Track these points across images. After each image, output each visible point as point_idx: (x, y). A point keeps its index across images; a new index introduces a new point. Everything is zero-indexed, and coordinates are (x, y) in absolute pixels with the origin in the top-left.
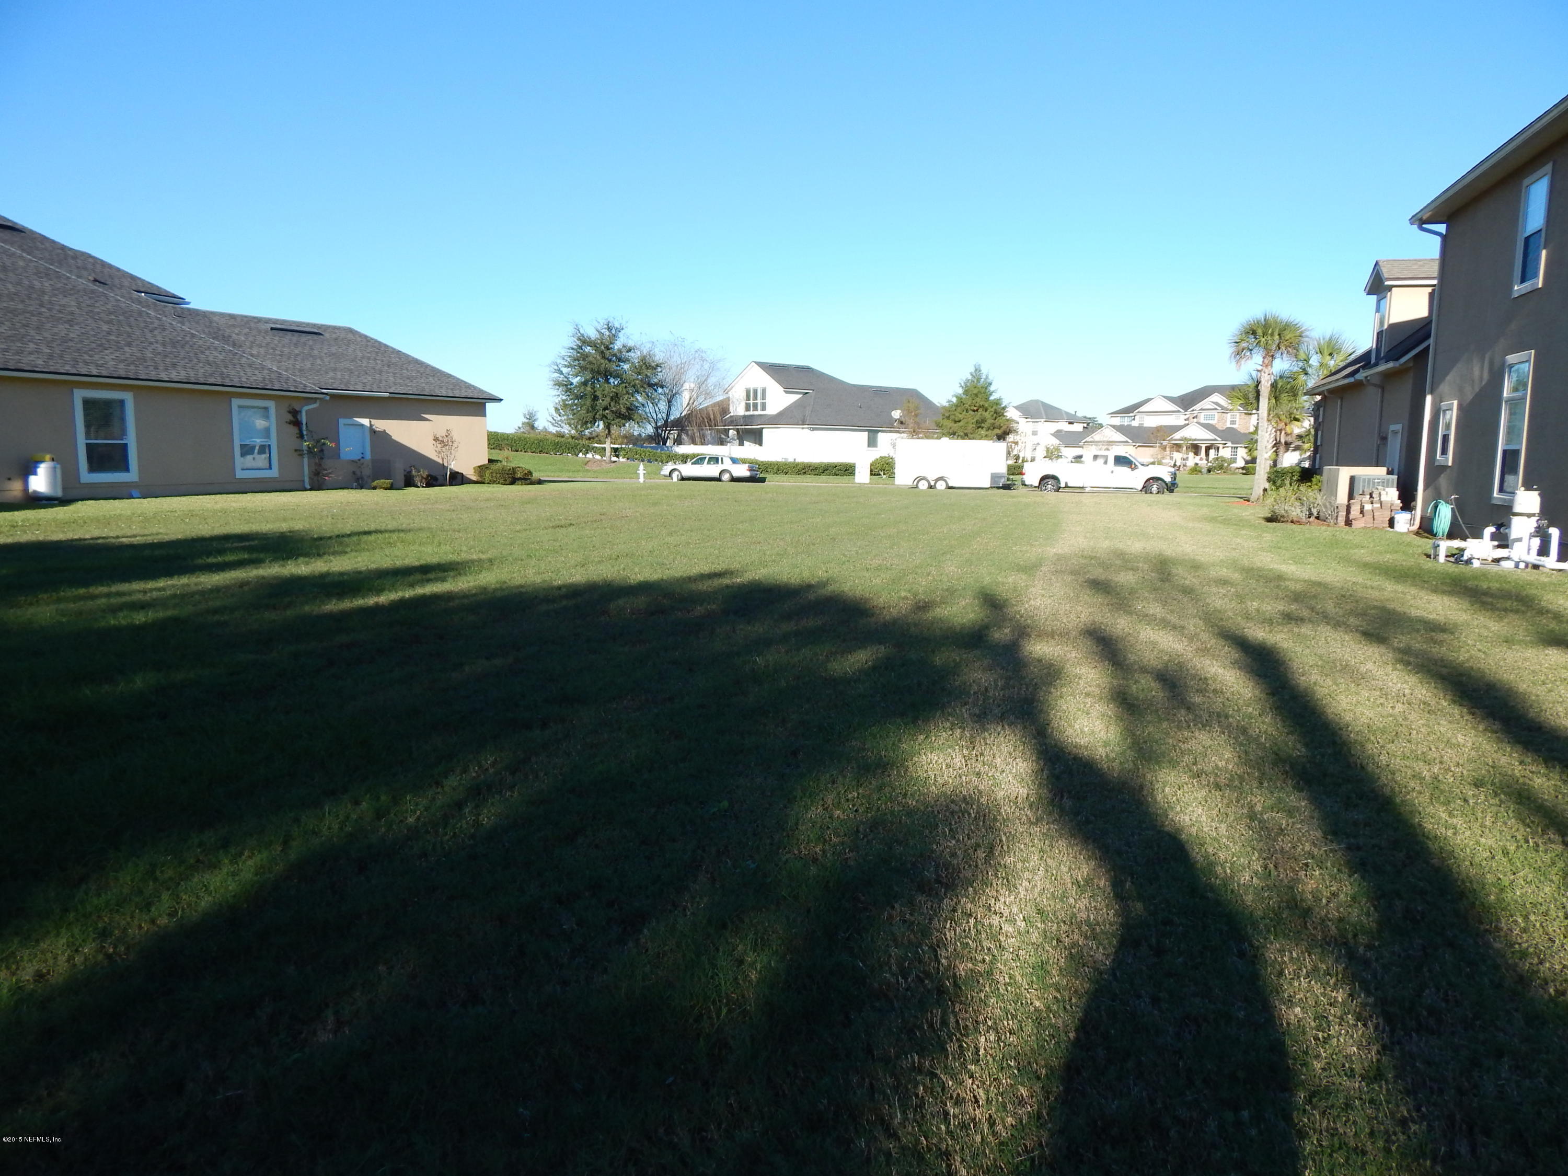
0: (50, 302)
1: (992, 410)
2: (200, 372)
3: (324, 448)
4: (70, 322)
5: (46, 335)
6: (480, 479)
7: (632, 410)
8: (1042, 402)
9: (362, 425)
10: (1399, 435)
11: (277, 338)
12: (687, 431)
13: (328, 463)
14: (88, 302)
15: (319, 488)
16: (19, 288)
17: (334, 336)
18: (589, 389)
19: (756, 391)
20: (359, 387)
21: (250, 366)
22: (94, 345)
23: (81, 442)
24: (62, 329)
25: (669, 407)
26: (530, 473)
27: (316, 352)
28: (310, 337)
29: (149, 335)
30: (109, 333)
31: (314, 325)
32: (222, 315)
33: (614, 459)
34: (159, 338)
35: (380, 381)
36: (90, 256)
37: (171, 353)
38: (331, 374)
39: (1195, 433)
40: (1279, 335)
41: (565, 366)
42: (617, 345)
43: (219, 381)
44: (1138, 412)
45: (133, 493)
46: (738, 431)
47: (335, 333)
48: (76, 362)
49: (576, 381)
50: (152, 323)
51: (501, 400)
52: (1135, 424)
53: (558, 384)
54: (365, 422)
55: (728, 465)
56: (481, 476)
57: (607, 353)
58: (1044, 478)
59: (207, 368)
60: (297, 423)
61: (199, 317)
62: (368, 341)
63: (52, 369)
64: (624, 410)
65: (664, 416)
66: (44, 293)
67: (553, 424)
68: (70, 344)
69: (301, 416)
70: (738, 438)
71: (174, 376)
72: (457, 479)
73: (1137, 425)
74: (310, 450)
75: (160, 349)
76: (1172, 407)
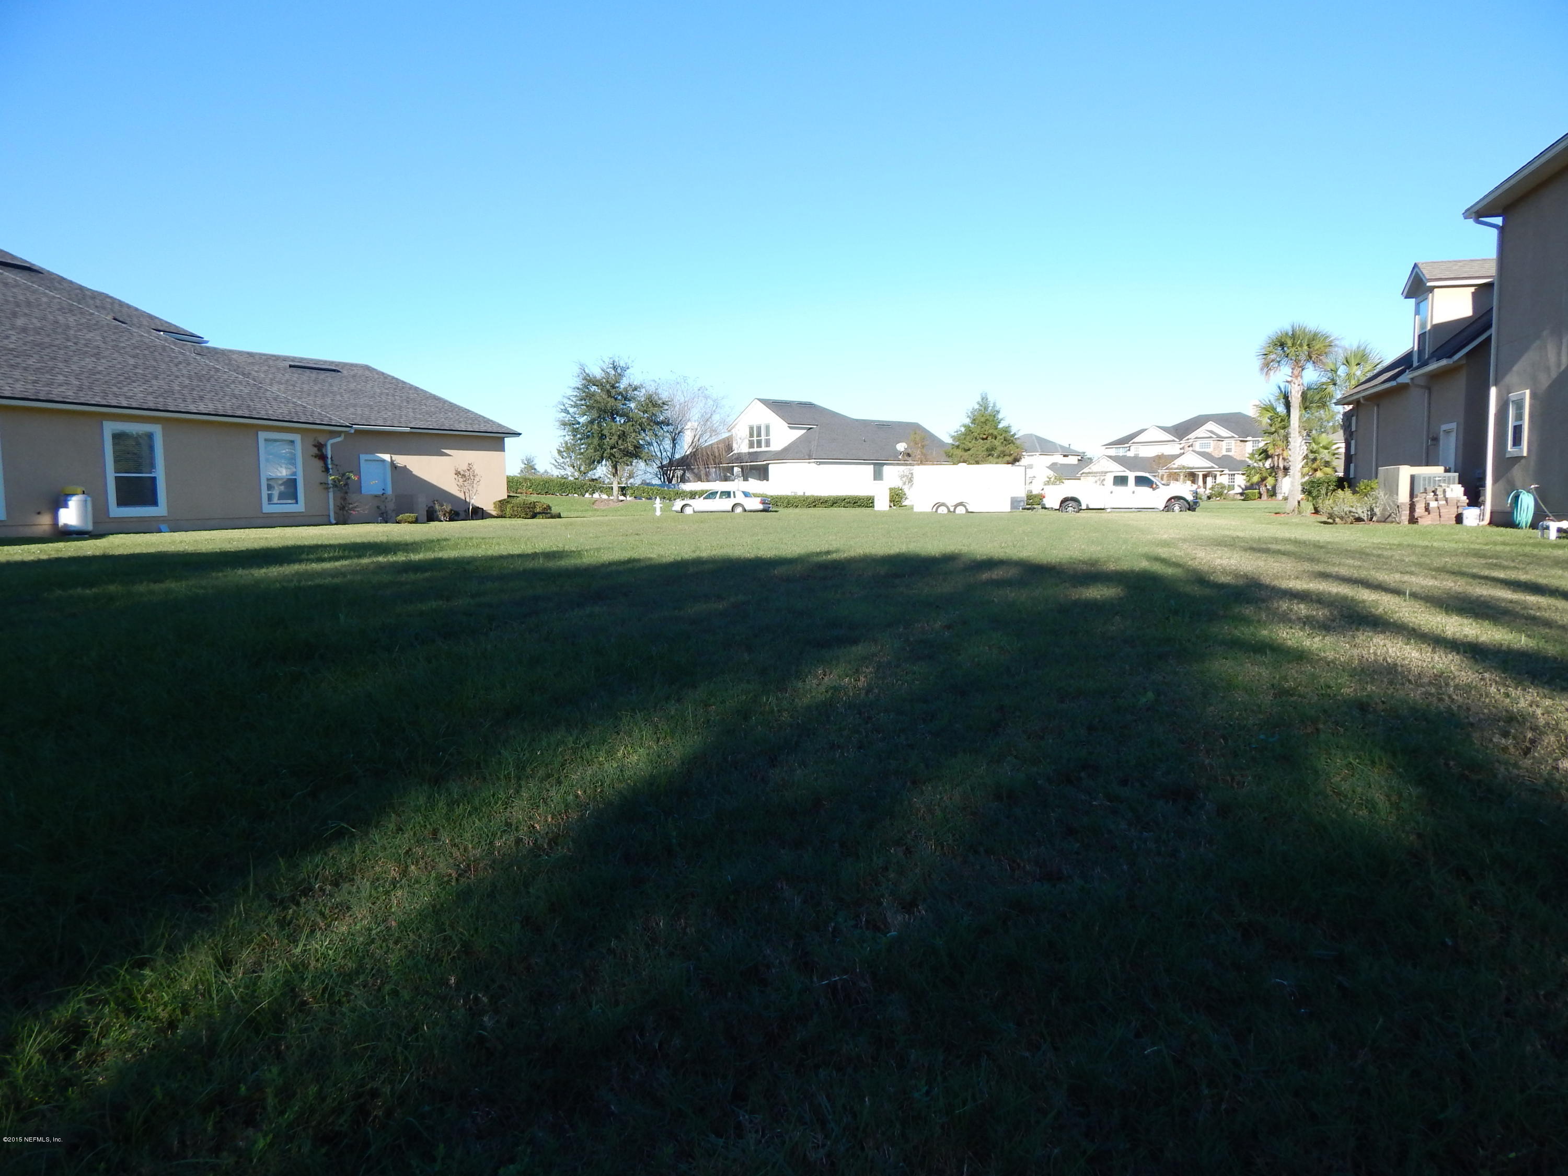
0: (76, 337)
1: (1002, 437)
2: (227, 406)
3: (349, 481)
4: (97, 355)
5: (74, 367)
6: (500, 513)
7: (638, 448)
8: (1036, 436)
9: (383, 461)
10: (1454, 435)
11: (296, 375)
12: (692, 470)
13: (353, 497)
14: (113, 337)
15: (345, 523)
16: (44, 322)
17: (352, 373)
18: (595, 427)
19: (759, 428)
20: (380, 422)
21: (275, 399)
22: (122, 378)
23: (111, 476)
24: (89, 362)
25: (674, 445)
26: (549, 507)
27: (335, 389)
28: (328, 374)
29: (174, 369)
30: (135, 367)
31: (332, 363)
32: (241, 353)
33: (622, 498)
34: (185, 372)
35: (401, 417)
36: (107, 296)
37: (198, 386)
38: (352, 410)
39: (1192, 461)
40: (1308, 345)
41: (572, 406)
42: (622, 385)
43: (247, 414)
44: (1133, 443)
45: (162, 528)
46: (742, 468)
47: (352, 370)
48: (105, 394)
49: (583, 420)
50: (177, 357)
51: (520, 434)
52: (1131, 454)
53: (564, 424)
54: (387, 457)
55: (740, 498)
56: (502, 511)
57: (613, 392)
58: (1064, 501)
59: (234, 401)
60: (322, 457)
61: (219, 355)
62: (386, 378)
63: (82, 400)
64: (631, 448)
65: (669, 454)
66: (68, 327)
67: (556, 466)
68: (98, 376)
69: (326, 449)
70: (743, 476)
71: (202, 408)
72: (478, 513)
73: (1133, 455)
74: (335, 485)
75: (187, 382)
76: (1167, 437)
